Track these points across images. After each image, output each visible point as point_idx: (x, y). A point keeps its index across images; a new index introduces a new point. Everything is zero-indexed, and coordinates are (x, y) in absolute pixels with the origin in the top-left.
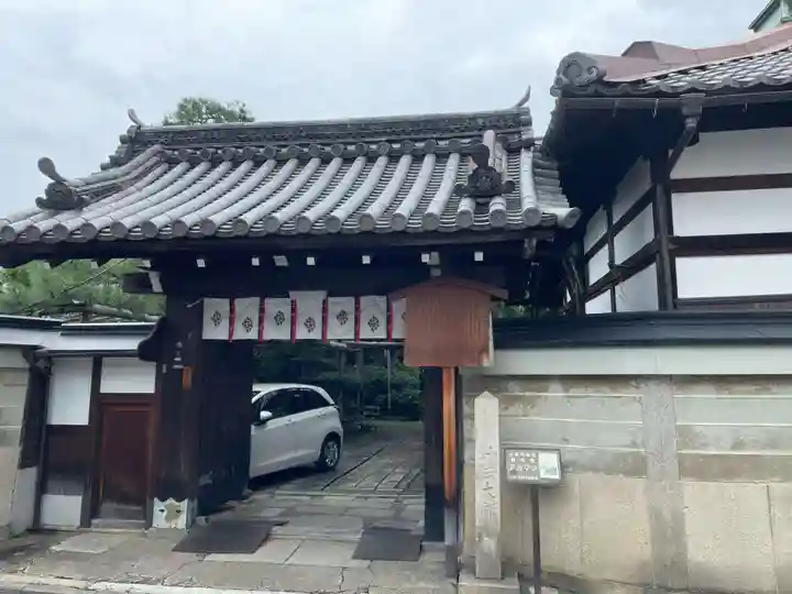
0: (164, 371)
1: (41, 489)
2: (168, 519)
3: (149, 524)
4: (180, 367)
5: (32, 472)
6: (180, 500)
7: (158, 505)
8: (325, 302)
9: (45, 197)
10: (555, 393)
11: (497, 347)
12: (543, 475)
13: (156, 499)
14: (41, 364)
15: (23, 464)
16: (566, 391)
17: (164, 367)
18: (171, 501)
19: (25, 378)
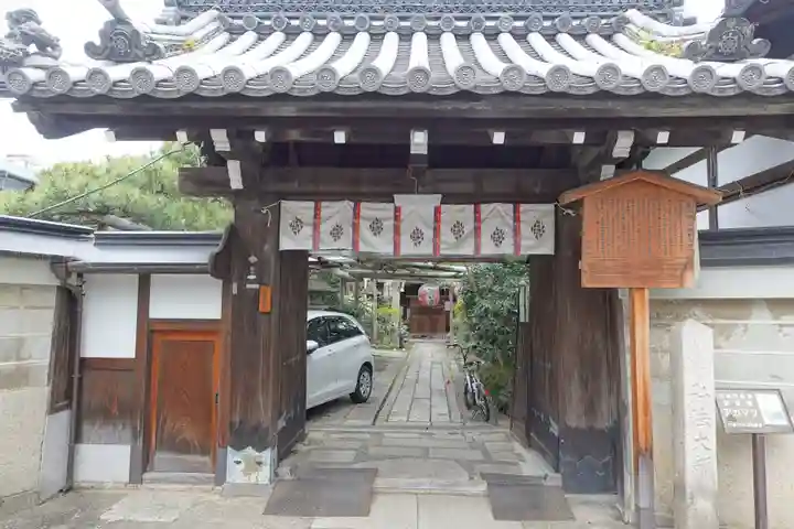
0: (235, 291)
1: (77, 437)
2: (246, 472)
3: (220, 479)
4: (256, 286)
5: (64, 417)
6: (260, 449)
7: (232, 456)
8: (437, 211)
9: (98, 42)
10: (761, 320)
11: (704, 264)
12: (767, 422)
13: (229, 449)
14: (73, 281)
15: (54, 409)
16: (776, 318)
17: (235, 286)
18: (250, 451)
19: (51, 299)
